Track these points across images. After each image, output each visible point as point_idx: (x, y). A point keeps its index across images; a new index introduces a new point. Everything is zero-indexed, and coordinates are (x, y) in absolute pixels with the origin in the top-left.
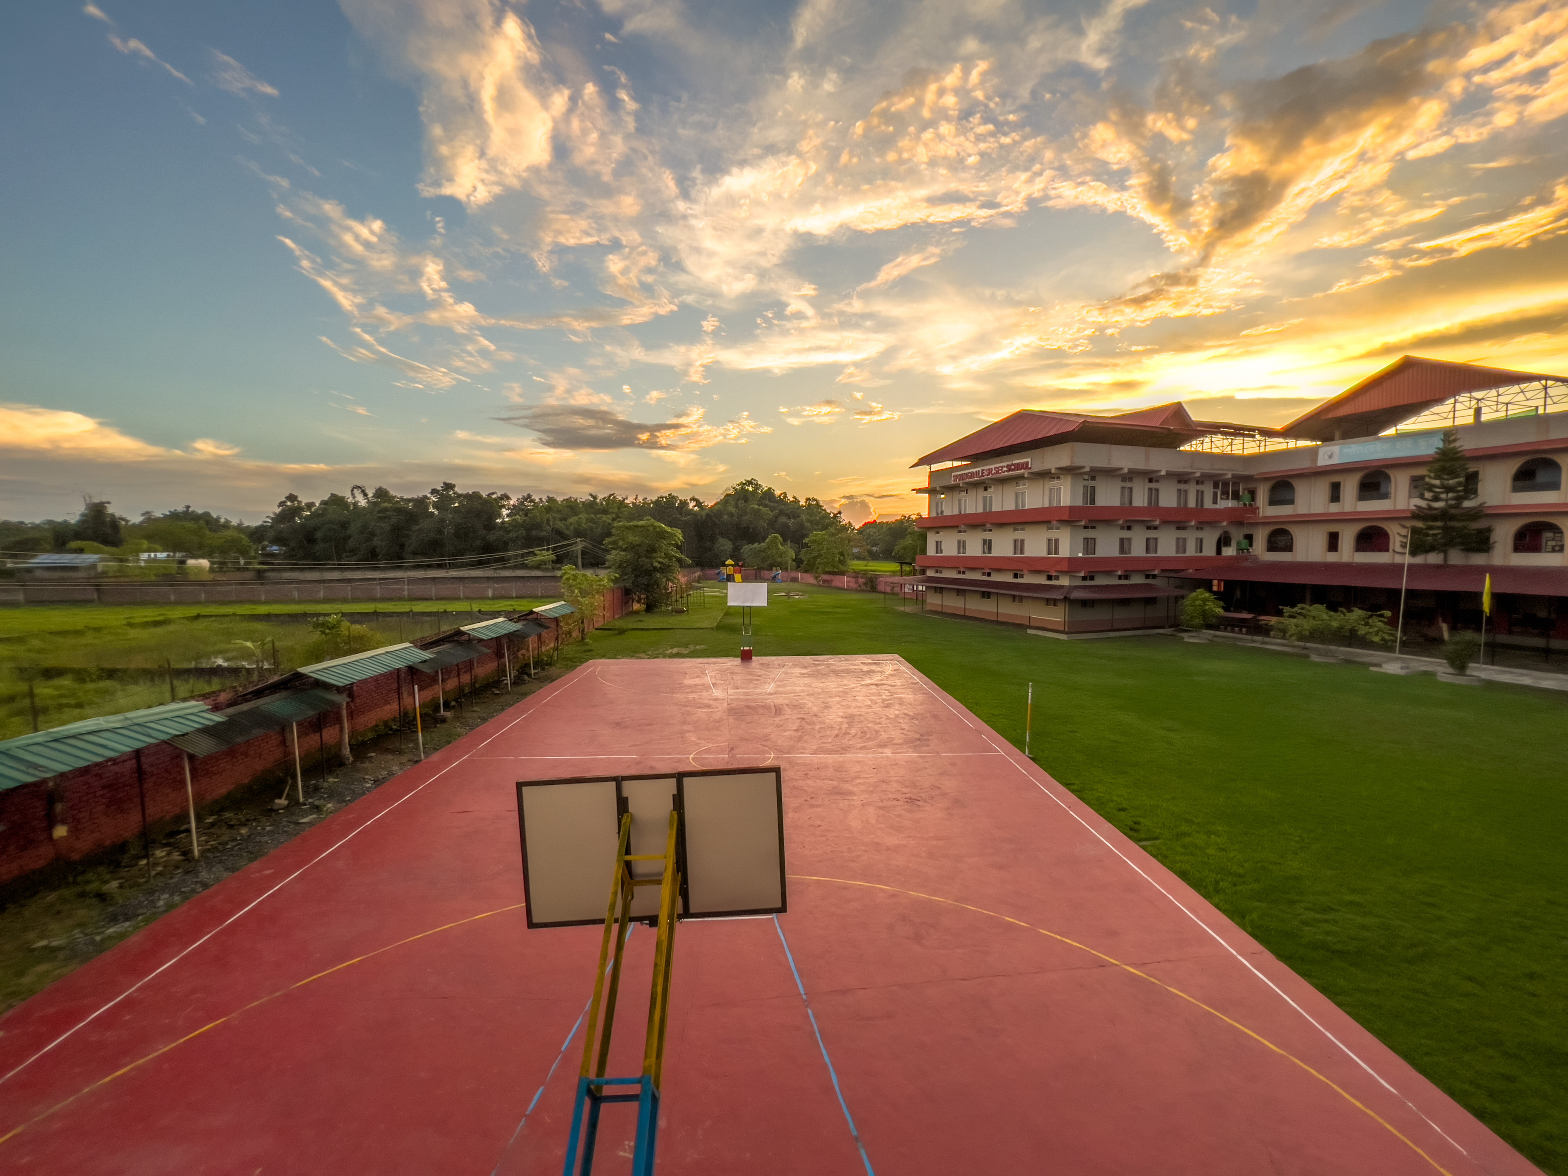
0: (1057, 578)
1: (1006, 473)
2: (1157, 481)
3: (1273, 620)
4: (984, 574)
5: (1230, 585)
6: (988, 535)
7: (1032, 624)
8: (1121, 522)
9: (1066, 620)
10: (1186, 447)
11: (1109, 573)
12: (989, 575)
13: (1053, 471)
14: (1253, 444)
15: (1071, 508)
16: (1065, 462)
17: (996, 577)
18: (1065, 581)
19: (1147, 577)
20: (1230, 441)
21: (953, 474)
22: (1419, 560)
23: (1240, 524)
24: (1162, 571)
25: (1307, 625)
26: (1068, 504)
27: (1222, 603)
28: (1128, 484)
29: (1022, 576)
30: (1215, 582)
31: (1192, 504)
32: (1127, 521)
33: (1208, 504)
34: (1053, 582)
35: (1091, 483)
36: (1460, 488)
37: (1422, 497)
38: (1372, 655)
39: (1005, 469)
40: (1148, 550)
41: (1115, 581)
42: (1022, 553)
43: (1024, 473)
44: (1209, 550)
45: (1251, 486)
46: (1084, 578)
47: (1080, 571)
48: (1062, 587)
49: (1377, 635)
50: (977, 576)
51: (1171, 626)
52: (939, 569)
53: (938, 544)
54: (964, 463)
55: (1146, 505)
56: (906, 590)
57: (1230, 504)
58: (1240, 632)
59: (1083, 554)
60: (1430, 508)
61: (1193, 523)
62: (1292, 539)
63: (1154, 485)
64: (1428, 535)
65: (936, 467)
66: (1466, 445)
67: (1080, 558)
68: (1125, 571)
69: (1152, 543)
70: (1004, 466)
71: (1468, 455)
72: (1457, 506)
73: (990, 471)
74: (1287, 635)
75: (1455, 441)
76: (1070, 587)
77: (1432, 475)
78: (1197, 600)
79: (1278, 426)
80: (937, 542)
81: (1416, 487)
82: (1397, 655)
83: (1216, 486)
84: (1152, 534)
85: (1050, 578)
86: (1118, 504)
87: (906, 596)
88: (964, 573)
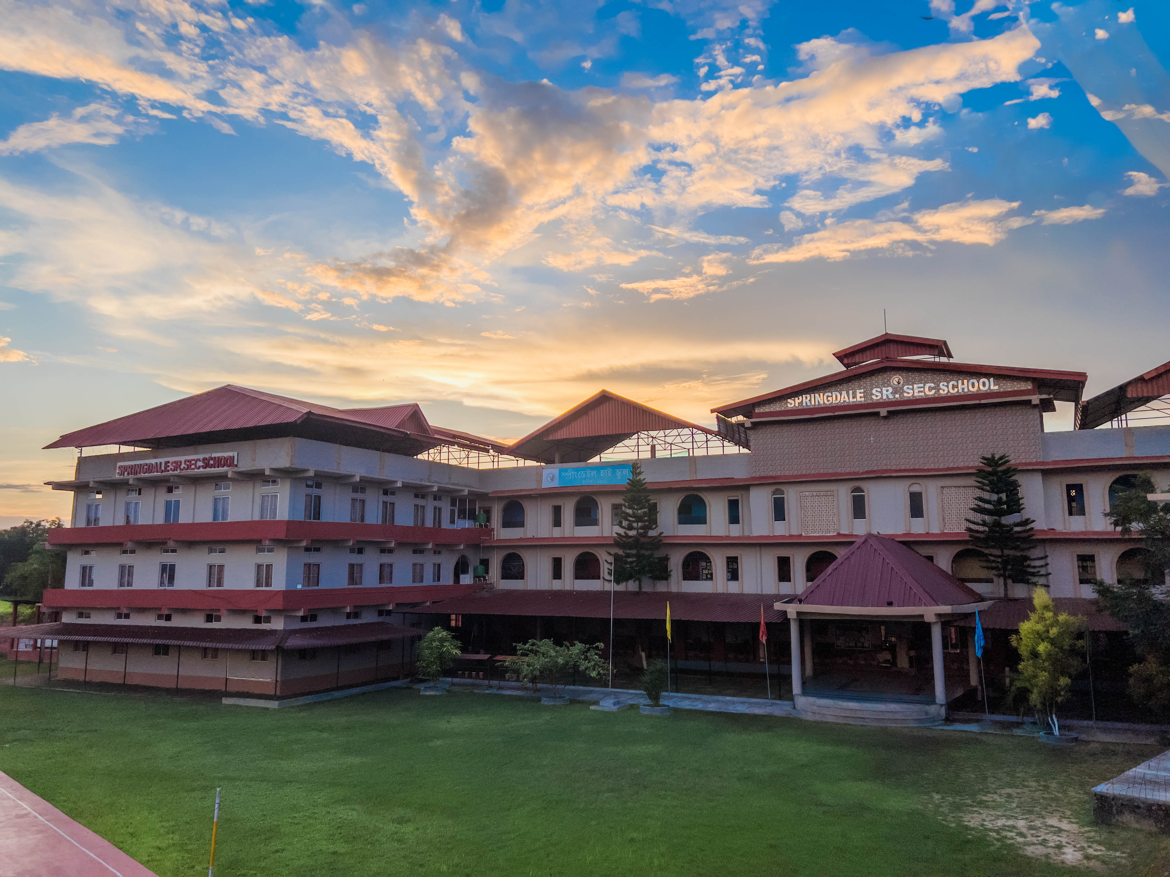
0: (268, 620)
1: (201, 470)
2: (393, 493)
3: (508, 660)
4: (160, 617)
5: (467, 619)
6: (169, 558)
7: (230, 689)
8: (351, 543)
9: (279, 679)
10: (423, 456)
11: (335, 611)
12: (168, 618)
13: (267, 473)
14: (488, 459)
15: (289, 523)
16: (284, 462)
17: (178, 622)
18: (278, 624)
19: (381, 613)
20: (467, 453)
21: (119, 464)
22: (621, 587)
23: (476, 547)
24: (397, 605)
25: (538, 663)
26: (286, 517)
27: (459, 643)
28: (359, 496)
29: (218, 619)
30: (453, 617)
31: (429, 523)
32: (358, 542)
33: (445, 524)
34: (263, 626)
35: (315, 491)
36: (646, 518)
37: (620, 524)
38: (591, 692)
39: (200, 464)
40: (381, 579)
41: (342, 621)
42: (220, 584)
43: (227, 472)
44: (447, 579)
45: (487, 504)
46: (304, 619)
47: (299, 610)
48: (273, 632)
49: (594, 670)
50: (150, 621)
51: (406, 676)
52: (84, 611)
53: (86, 573)
54: (137, 449)
55: (380, 523)
56: (22, 647)
57: (467, 524)
58: (477, 677)
59: (303, 586)
60: (627, 536)
61: (430, 546)
62: (523, 565)
63: (389, 499)
64: (626, 563)
65: (89, 451)
66: (648, 477)
67: (300, 591)
68: (355, 607)
69: (387, 570)
70: (199, 460)
71: (650, 487)
72: (644, 535)
73: (178, 465)
74: (521, 677)
75: (640, 473)
76: (285, 630)
77: (627, 504)
78: (434, 641)
79: (510, 442)
80: (84, 568)
81: (616, 515)
82: (610, 689)
83: (453, 504)
84: (386, 559)
85: (258, 620)
86: (347, 519)
87: (22, 659)
88: (127, 616)
